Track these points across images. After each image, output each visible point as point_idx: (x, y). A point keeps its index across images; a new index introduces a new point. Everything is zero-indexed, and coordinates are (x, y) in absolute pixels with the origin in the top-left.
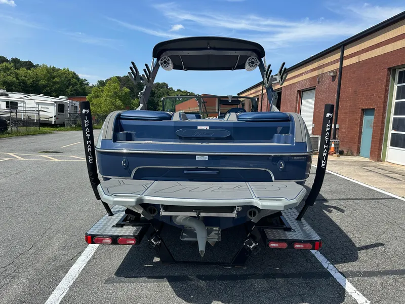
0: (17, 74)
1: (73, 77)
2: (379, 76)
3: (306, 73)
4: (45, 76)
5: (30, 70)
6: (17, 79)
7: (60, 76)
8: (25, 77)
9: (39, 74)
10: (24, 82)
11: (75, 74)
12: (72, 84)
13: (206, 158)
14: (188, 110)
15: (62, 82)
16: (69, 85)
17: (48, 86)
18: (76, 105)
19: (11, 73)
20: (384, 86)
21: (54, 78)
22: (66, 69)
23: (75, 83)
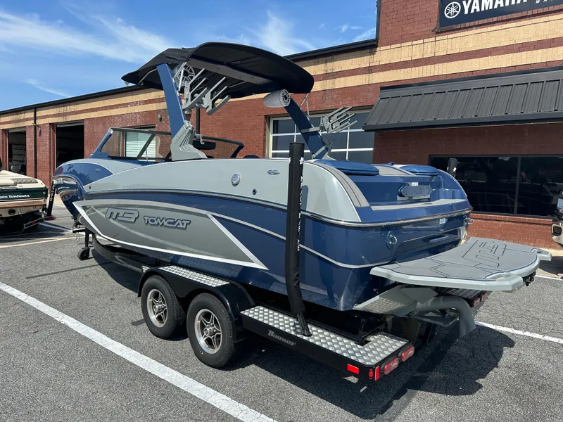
2: (255, 123)
3: (136, 104)
20: (261, 135)
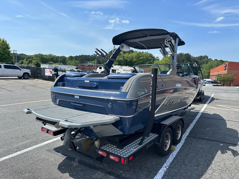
0: (124, 57)
1: (150, 56)
4: (136, 56)
5: (130, 54)
6: (123, 59)
7: (143, 56)
8: (127, 58)
9: (133, 56)
10: (126, 60)
11: (151, 54)
12: (149, 60)
13: (78, 97)
14: (218, 72)
15: (144, 59)
16: (147, 60)
17: (137, 62)
18: (142, 71)
19: (121, 56)
21: (140, 58)
22: (147, 52)
23: (150, 59)
